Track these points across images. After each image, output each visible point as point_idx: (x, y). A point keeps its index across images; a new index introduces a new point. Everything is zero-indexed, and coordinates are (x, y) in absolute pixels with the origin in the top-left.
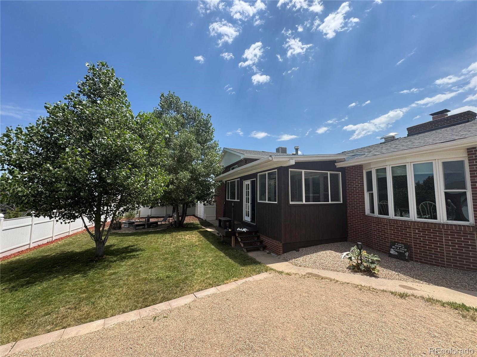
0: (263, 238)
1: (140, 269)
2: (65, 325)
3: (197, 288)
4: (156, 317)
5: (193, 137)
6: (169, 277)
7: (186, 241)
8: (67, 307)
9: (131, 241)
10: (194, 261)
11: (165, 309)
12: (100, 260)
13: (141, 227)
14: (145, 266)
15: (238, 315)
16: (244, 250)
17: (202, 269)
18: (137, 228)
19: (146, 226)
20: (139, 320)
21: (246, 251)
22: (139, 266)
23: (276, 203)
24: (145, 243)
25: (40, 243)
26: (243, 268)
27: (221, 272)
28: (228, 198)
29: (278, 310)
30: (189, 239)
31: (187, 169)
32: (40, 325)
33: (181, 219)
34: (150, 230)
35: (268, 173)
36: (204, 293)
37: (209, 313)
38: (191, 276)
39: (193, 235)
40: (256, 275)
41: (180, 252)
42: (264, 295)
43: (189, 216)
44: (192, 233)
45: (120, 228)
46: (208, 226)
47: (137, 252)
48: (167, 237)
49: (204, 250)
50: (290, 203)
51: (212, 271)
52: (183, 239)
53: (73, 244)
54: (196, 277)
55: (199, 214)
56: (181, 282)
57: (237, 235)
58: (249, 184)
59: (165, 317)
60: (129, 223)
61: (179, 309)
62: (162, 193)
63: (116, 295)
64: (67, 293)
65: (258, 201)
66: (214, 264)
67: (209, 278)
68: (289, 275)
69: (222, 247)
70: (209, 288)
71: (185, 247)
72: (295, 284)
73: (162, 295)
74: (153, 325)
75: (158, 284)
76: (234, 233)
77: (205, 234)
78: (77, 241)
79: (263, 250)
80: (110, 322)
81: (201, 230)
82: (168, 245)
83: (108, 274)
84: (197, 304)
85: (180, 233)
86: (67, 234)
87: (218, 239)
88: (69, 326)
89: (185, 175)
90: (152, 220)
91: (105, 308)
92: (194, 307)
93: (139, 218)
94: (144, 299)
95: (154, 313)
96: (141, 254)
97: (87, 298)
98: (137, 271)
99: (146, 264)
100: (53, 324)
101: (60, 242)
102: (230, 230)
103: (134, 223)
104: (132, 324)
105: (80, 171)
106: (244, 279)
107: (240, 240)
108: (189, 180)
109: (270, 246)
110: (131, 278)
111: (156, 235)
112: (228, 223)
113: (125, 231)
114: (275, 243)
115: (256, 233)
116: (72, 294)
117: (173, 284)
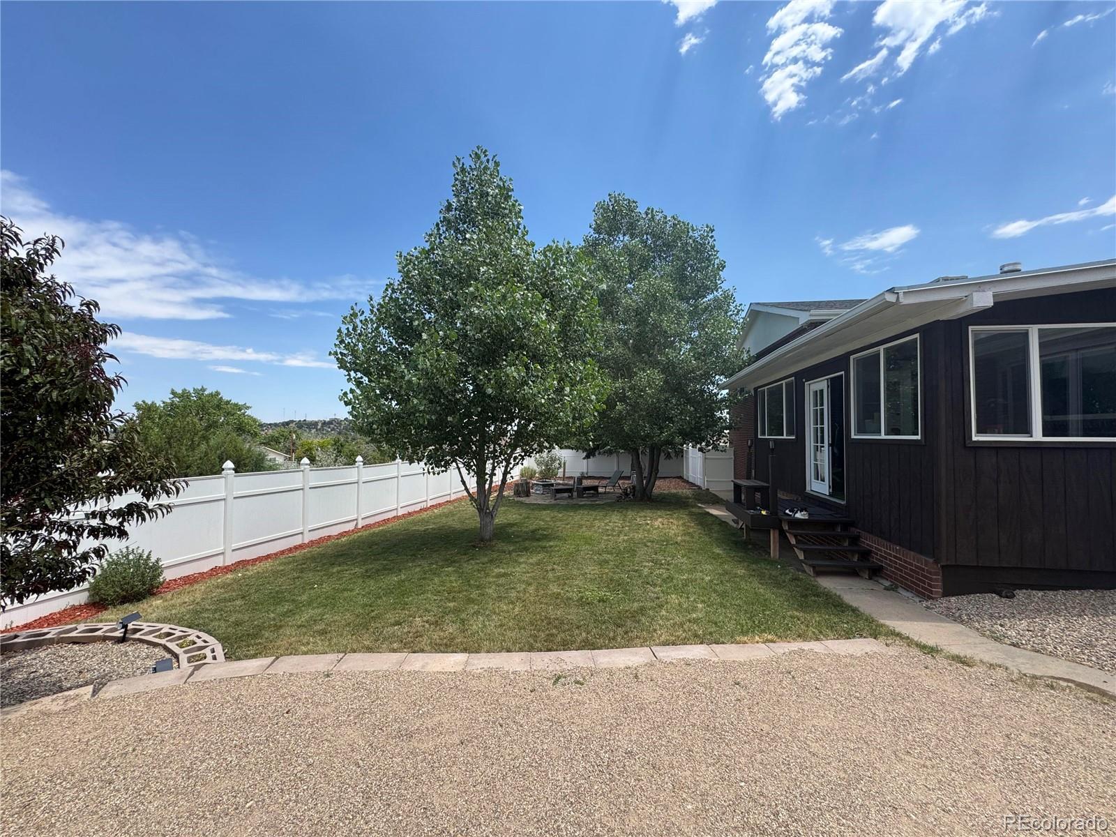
0: (869, 542)
1: (550, 575)
2: (416, 649)
3: (662, 639)
4: (559, 678)
5: (668, 286)
6: (604, 601)
7: (654, 532)
8: (425, 619)
9: (543, 520)
10: (665, 576)
11: (581, 665)
12: (486, 547)
13: (566, 495)
14: (559, 569)
15: (764, 733)
16: (806, 569)
17: (681, 596)
18: (559, 495)
19: (575, 494)
20: (526, 673)
21: (812, 574)
22: (549, 568)
23: (919, 437)
24: (569, 526)
25: (411, 509)
26: (796, 613)
27: (730, 613)
28: (763, 433)
29: (907, 758)
30: (661, 526)
31: (655, 364)
32: (385, 639)
33: (648, 483)
34: (581, 501)
35: (886, 350)
36: (681, 652)
37: (680, 703)
38: (652, 608)
39: (671, 520)
40: (838, 639)
41: (636, 551)
42: (857, 702)
43: (667, 478)
44: (670, 515)
45: (528, 494)
46: (713, 504)
47: (550, 541)
48: (615, 520)
49: (695, 554)
50: (975, 438)
51: (708, 606)
52: (648, 527)
53: (453, 515)
54: (664, 613)
55: (691, 474)
56: (627, 617)
57: (786, 527)
58: (822, 391)
59: (577, 682)
60: (543, 485)
61: (611, 673)
62: (596, 419)
63: (500, 616)
64: (429, 596)
65: (853, 436)
66: (715, 591)
67: (695, 621)
68: (963, 663)
69: (743, 554)
70: (692, 644)
71: (649, 544)
72: (988, 697)
73: (584, 635)
74: (551, 693)
75: (581, 611)
76: (775, 522)
77: (704, 520)
78: (460, 511)
79: (870, 578)
80: (476, 662)
81: (693, 510)
82: (613, 536)
83: (494, 574)
84: (656, 674)
85: (642, 514)
86: (448, 498)
87: (734, 535)
88: (422, 651)
89: (650, 378)
90: (586, 483)
91: (479, 635)
92: (647, 678)
93: (564, 478)
94: (548, 635)
95: (558, 668)
96: (556, 546)
97: (456, 611)
98: (544, 579)
99: (563, 566)
100: (402, 642)
101: (436, 511)
102: (764, 513)
103: (552, 485)
104: (512, 677)
105: (444, 375)
106: (797, 644)
107: (793, 541)
108: (662, 390)
109: (896, 568)
110: (531, 589)
111: (593, 512)
112: (758, 495)
113: (537, 500)
114: (914, 560)
115: (846, 526)
116: (435, 597)
117: (610, 618)
